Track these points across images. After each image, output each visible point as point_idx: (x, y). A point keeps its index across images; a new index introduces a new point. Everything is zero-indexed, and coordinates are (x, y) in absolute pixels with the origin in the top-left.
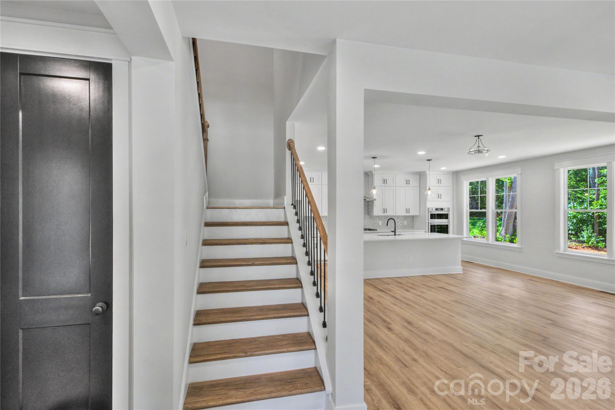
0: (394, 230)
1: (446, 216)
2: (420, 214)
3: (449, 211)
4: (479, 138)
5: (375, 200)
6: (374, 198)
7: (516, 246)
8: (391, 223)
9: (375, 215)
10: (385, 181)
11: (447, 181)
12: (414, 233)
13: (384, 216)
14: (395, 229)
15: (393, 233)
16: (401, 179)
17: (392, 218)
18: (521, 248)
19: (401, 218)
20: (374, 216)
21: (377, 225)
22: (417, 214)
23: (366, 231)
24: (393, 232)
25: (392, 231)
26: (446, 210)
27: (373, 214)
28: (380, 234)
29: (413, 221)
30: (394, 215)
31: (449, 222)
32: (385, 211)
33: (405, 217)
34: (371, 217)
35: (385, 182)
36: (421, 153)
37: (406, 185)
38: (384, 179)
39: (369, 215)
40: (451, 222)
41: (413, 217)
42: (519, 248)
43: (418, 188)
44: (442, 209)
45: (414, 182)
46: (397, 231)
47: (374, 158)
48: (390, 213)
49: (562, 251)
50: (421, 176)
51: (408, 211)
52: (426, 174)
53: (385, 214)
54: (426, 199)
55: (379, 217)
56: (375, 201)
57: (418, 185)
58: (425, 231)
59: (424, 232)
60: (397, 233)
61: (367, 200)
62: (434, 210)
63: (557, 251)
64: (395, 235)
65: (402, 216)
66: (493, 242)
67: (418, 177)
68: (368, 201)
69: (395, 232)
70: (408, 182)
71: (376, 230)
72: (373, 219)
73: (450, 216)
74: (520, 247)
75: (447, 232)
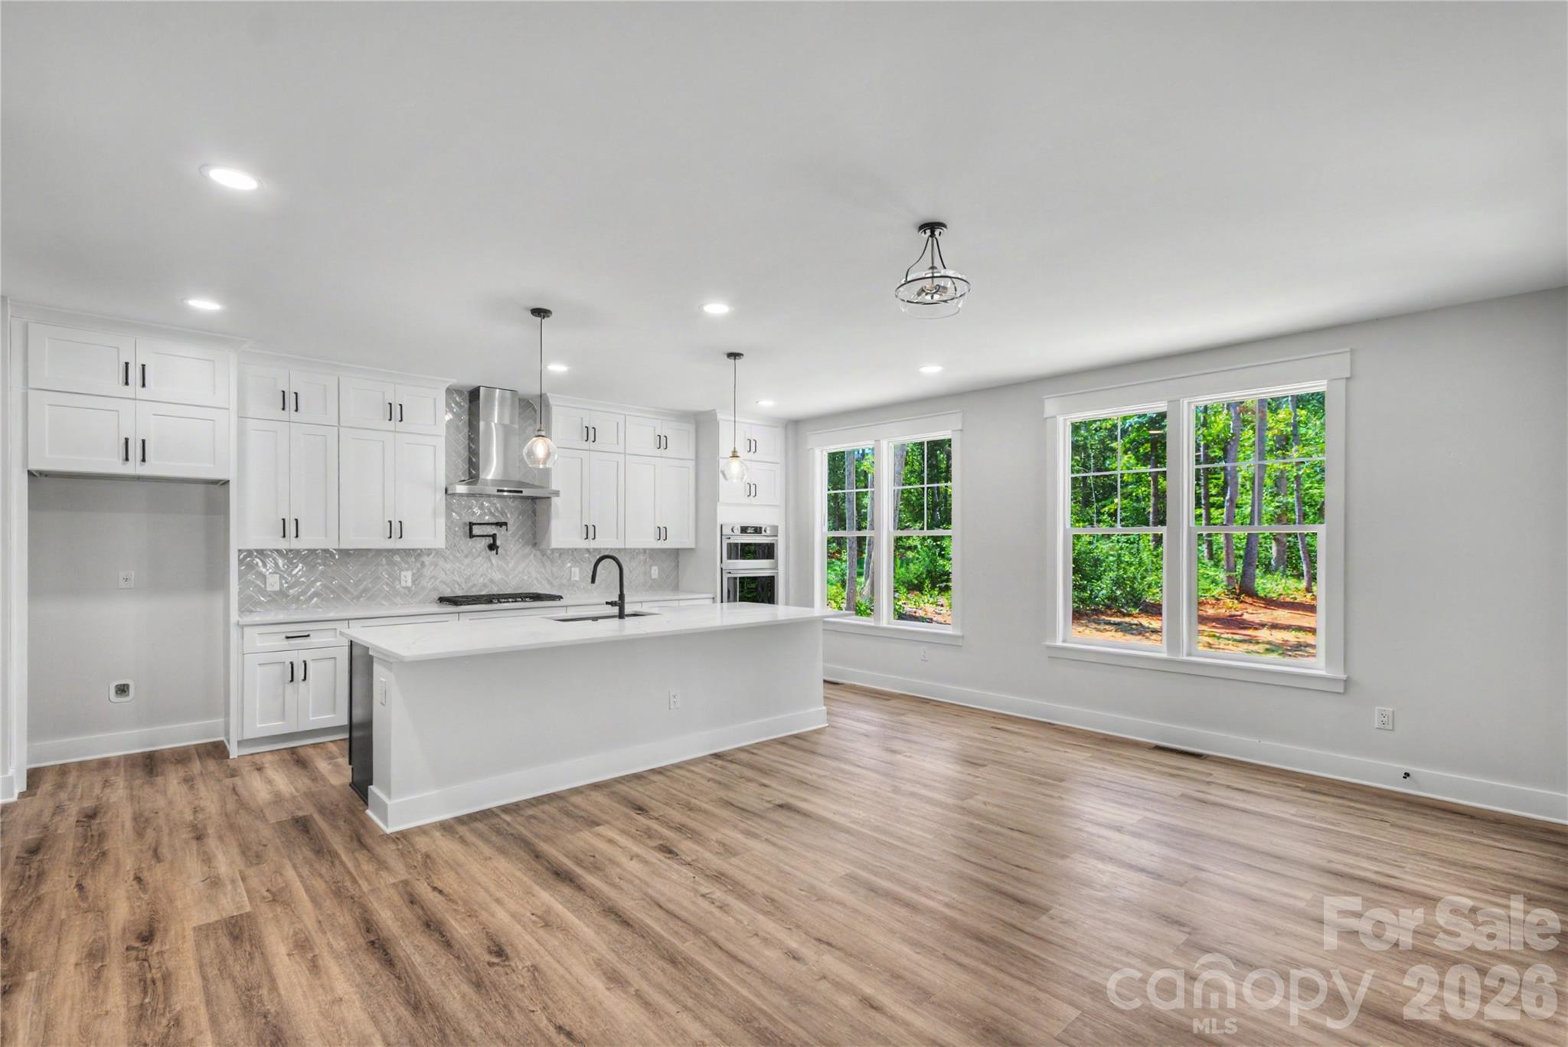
0: (616, 599)
1: (767, 551)
2: (697, 542)
3: (776, 536)
4: (932, 235)
5: (557, 493)
6: (554, 487)
7: (950, 632)
8: (607, 569)
9: (554, 545)
10: (590, 434)
11: (771, 445)
12: (683, 603)
13: (588, 550)
14: (621, 596)
15: (615, 610)
16: (641, 434)
17: (611, 554)
18: (963, 637)
19: (642, 557)
20: (553, 550)
21: (565, 581)
22: (688, 542)
23: (523, 601)
24: (612, 604)
25: (609, 601)
26: (768, 532)
27: (549, 544)
28: (572, 613)
29: (677, 566)
30: (621, 546)
31: (776, 568)
32: (589, 532)
33: (653, 554)
34: (543, 553)
35: (591, 437)
36: (717, 308)
37: (658, 452)
38: (587, 427)
39: (535, 545)
40: (781, 567)
41: (677, 553)
42: (957, 637)
43: (693, 463)
44: (758, 530)
45: (682, 444)
46: (627, 599)
47: (540, 313)
48: (605, 542)
49: (1059, 643)
50: (702, 424)
51: (662, 533)
52: (716, 419)
53: (592, 544)
54: (715, 499)
55: (573, 553)
56: (555, 500)
57: (692, 455)
58: (711, 596)
59: (711, 601)
60: (628, 610)
61: (526, 492)
62: (737, 531)
63: (1048, 643)
64: (621, 615)
65: (645, 550)
66: (889, 623)
67: (692, 428)
68: (534, 499)
69: (620, 603)
70: (662, 442)
71: (560, 598)
72: (551, 561)
73: (780, 551)
74: (958, 633)
75: (770, 599)
